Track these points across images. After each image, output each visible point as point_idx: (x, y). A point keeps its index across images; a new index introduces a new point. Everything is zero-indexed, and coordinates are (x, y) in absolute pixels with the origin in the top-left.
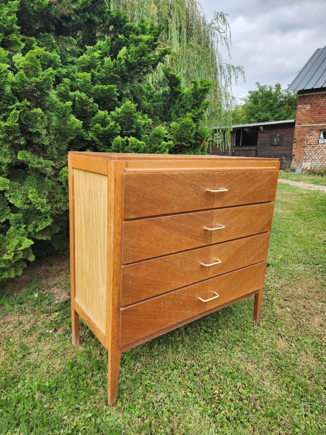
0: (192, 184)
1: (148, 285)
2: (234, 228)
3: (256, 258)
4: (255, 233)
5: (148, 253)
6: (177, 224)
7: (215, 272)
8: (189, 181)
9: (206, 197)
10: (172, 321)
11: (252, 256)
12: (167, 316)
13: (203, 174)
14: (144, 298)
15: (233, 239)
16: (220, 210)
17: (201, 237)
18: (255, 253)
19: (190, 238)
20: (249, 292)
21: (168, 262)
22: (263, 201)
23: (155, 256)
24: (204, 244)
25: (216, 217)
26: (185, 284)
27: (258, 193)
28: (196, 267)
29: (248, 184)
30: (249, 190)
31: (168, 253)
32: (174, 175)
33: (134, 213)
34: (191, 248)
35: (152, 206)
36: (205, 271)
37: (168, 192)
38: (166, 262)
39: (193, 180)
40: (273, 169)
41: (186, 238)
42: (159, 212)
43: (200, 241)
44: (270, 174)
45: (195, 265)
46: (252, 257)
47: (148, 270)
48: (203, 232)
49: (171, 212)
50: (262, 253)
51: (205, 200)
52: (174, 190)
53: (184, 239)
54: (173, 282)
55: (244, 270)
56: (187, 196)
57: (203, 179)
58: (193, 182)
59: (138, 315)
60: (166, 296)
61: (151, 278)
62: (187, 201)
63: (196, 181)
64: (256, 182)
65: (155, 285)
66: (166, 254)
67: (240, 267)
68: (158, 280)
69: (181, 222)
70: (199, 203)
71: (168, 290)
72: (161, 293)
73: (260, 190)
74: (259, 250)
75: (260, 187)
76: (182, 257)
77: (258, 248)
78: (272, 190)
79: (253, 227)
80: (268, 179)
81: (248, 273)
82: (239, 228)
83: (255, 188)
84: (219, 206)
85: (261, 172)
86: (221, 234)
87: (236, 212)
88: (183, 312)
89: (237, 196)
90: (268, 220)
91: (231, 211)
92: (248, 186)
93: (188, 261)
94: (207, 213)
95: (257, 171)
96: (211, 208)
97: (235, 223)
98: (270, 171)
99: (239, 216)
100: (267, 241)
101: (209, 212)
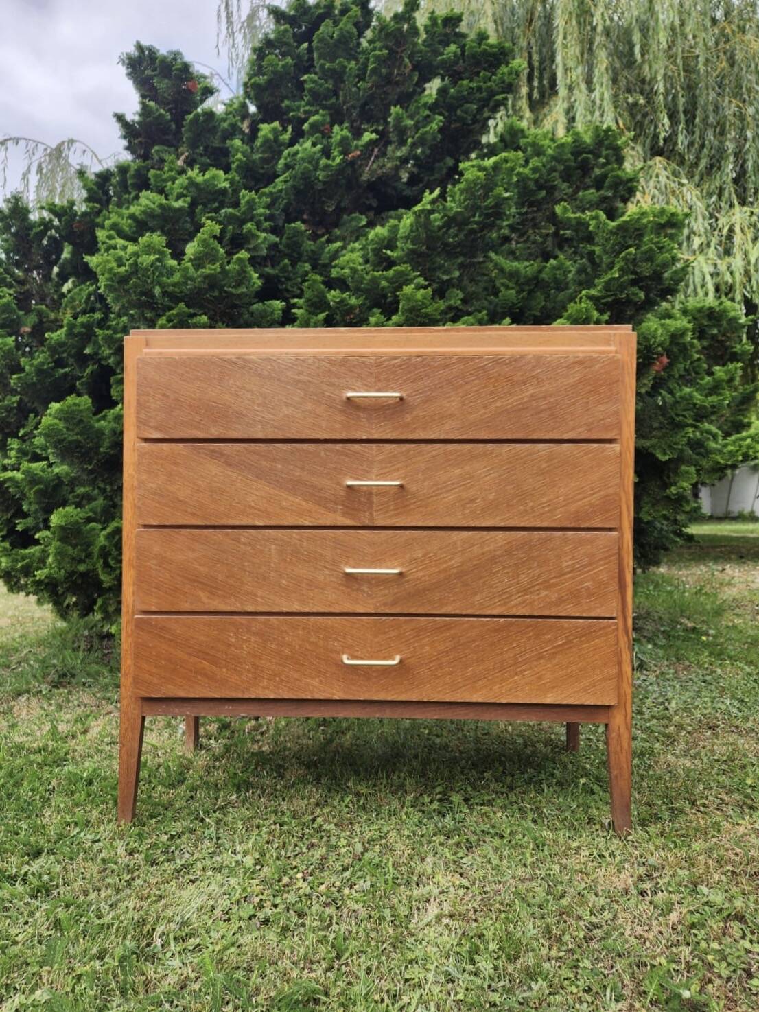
0: (299, 381)
1: (194, 581)
2: (451, 497)
3: (560, 601)
4: (545, 525)
5: (193, 514)
6: (264, 463)
7: (394, 603)
8: (289, 374)
9: (344, 411)
10: (263, 688)
11: (546, 588)
12: (249, 671)
13: (331, 362)
14: (186, 607)
15: (452, 524)
16: (394, 445)
17: (336, 503)
18: (556, 585)
19: (305, 500)
20: (548, 701)
21: (244, 544)
22: (566, 437)
23: (208, 523)
24: (348, 522)
25: (381, 461)
26: (296, 607)
27: (538, 413)
28: (327, 572)
29: (491, 388)
30: (499, 404)
31: (243, 523)
32: (249, 361)
33: (156, 428)
34: (307, 523)
35: (198, 418)
36: (358, 590)
37: (236, 395)
38: (238, 540)
39: (300, 373)
40: (596, 352)
41: (290, 498)
42: (215, 432)
43: (335, 511)
44: (580, 363)
46: (544, 593)
47: (194, 550)
48: (342, 493)
49: (246, 436)
50: (588, 589)
51: (339, 417)
52: (251, 391)
53: (286, 500)
54: (260, 593)
55: (511, 624)
56: (287, 404)
57: (330, 371)
58: (301, 377)
59: (171, 640)
60: (243, 622)
61: (202, 569)
62: (286, 416)
63: (309, 375)
64: (524, 382)
65: (212, 587)
66: (237, 523)
67: (495, 612)
68: (220, 577)
69: (274, 460)
70: (324, 424)
71: (250, 608)
72: (228, 609)
73: (546, 406)
74: (573, 578)
75: (545, 397)
76: (283, 540)
77: (569, 572)
78: (602, 408)
79: (531, 504)
80: (578, 376)
81: (529, 639)
82: (472, 501)
83: (523, 398)
84: (388, 437)
85: (539, 358)
86: (405, 506)
87: (453, 457)
88: (296, 675)
89: (452, 415)
90: (602, 493)
91: (434, 453)
92: (492, 393)
93: (303, 555)
94: (352, 449)
95: (523, 357)
96: (364, 438)
97: (453, 484)
98: (581, 355)
99: (468, 468)
100: (606, 558)
101: (357, 446)
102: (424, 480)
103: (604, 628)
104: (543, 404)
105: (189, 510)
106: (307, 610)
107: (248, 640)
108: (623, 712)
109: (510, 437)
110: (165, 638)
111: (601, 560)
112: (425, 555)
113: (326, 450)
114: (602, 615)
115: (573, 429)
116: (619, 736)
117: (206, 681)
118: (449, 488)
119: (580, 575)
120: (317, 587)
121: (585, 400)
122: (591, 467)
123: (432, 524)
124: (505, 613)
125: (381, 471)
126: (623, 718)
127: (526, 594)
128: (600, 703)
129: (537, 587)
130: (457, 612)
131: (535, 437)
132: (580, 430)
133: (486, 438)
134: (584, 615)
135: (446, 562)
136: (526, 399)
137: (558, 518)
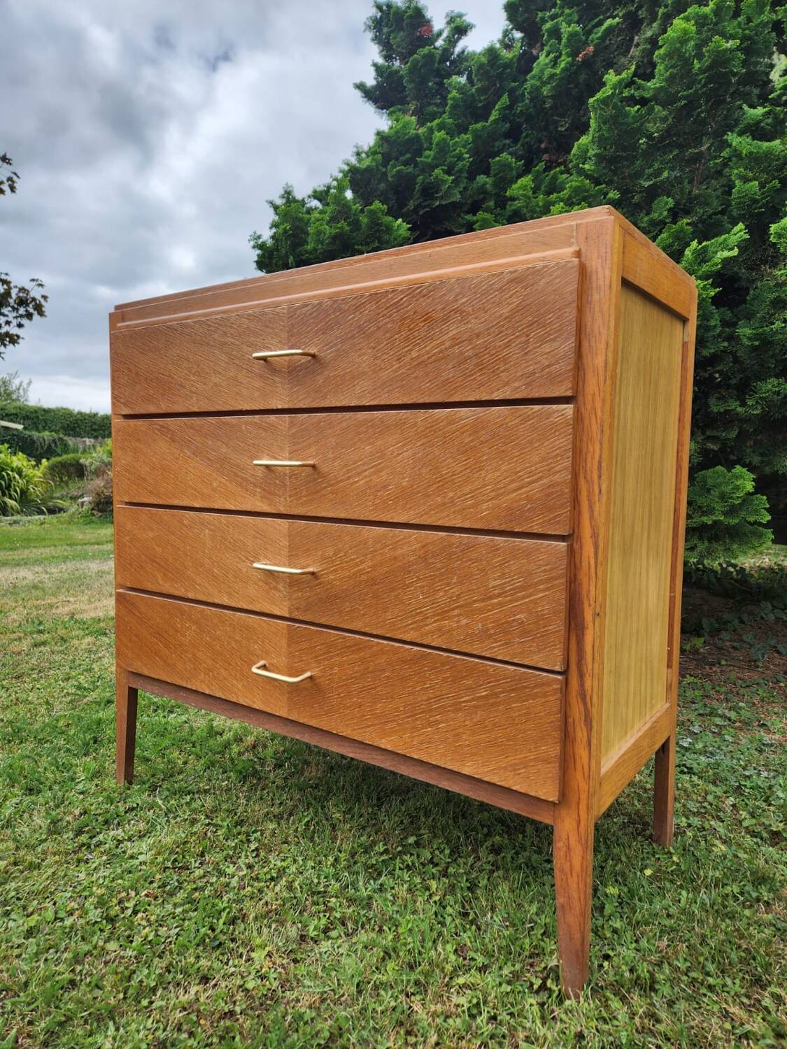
1: (153, 561)
2: (361, 482)
3: (485, 635)
4: (467, 525)
5: (151, 493)
6: (199, 439)
7: (307, 609)
9: (261, 376)
10: (201, 681)
11: (468, 614)
12: (190, 660)
13: (250, 318)
14: (148, 586)
15: (363, 517)
16: (307, 415)
17: (255, 485)
19: (230, 481)
20: (466, 771)
21: (186, 527)
22: (496, 396)
23: (161, 503)
24: (266, 508)
26: (225, 600)
30: (414, 354)
31: (185, 504)
32: (187, 326)
34: (233, 508)
35: (151, 392)
36: (275, 588)
37: (178, 365)
38: (181, 522)
41: (219, 478)
42: (163, 406)
43: (254, 495)
44: (519, 279)
45: (248, 559)
46: (464, 621)
47: (152, 530)
49: (185, 410)
50: (522, 623)
51: (258, 384)
52: (188, 359)
53: (216, 480)
54: (198, 580)
56: (215, 372)
57: (248, 328)
58: (226, 339)
59: (139, 618)
60: (186, 608)
61: (158, 549)
62: (216, 385)
64: (445, 320)
66: (181, 504)
67: (407, 637)
68: (170, 559)
69: (206, 436)
70: (245, 392)
71: (191, 595)
73: (470, 353)
74: (501, 604)
75: (470, 340)
76: (214, 525)
77: (499, 595)
78: (547, 348)
79: (451, 494)
80: (516, 301)
81: (444, 679)
82: (385, 487)
83: (443, 343)
84: (301, 405)
85: (462, 281)
86: (318, 492)
87: (363, 429)
88: (225, 674)
89: (364, 373)
90: (545, 481)
91: (344, 424)
92: (407, 339)
93: (230, 542)
94: (268, 420)
95: (442, 282)
96: (280, 407)
97: (363, 465)
98: (520, 268)
99: (379, 443)
100: (548, 580)
101: (272, 417)
102: (335, 459)
103: (543, 684)
104: (468, 350)
105: (149, 488)
106: (233, 604)
107: (189, 628)
108: (575, 815)
109: (427, 400)
110: (134, 614)
111: (541, 582)
112: (335, 554)
113: (246, 423)
114: (540, 665)
115: (507, 384)
116: (569, 848)
117: (162, 663)
118: (359, 470)
119: (511, 601)
120: (241, 581)
121: (523, 339)
122: (531, 442)
123: (342, 516)
124: (418, 641)
125: (296, 448)
126: (575, 824)
127: (443, 619)
128: (532, 794)
129: (456, 612)
130: (367, 630)
131: (456, 398)
132: (516, 384)
133: (400, 402)
134: (515, 661)
135: (357, 565)
136: (448, 344)
137: (484, 515)
